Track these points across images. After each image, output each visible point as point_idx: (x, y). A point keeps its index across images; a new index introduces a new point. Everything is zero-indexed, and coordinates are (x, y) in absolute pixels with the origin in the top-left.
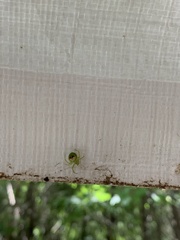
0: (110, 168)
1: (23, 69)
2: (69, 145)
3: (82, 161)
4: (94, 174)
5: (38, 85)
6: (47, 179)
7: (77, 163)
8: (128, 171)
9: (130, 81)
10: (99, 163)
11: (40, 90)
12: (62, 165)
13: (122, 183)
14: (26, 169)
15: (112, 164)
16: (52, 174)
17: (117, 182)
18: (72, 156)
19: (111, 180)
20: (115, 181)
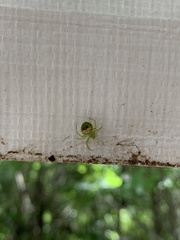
0: (137, 143)
1: (15, 6)
2: (81, 113)
3: (99, 134)
4: (115, 150)
5: (36, 28)
6: (52, 159)
7: (93, 136)
8: (161, 147)
9: (164, 21)
10: (122, 137)
11: (40, 35)
12: (72, 139)
13: (154, 163)
14: (25, 145)
15: (140, 137)
16: (59, 151)
17: (147, 162)
18: (86, 126)
19: (139, 158)
20: (144, 160)
